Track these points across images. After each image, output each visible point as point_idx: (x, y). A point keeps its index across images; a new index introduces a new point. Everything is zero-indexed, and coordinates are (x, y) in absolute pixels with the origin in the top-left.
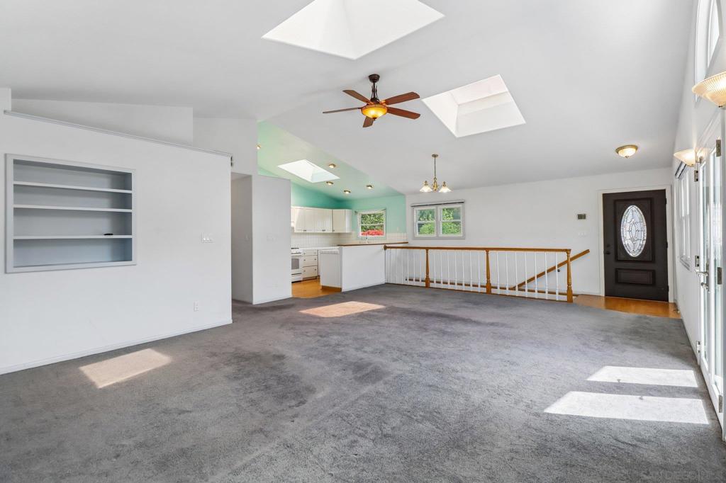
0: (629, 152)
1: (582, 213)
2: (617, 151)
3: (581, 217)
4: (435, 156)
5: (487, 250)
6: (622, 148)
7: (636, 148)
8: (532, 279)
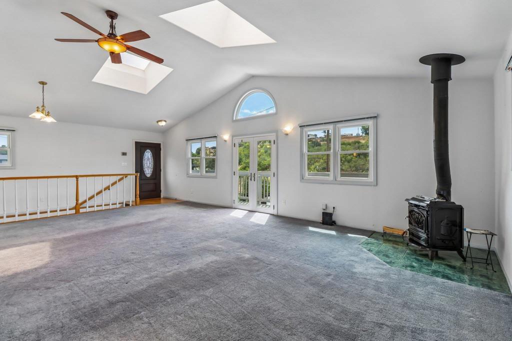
0: (163, 124)
1: (125, 152)
2: (158, 122)
3: (124, 154)
4: (43, 83)
5: (77, 177)
6: (161, 121)
7: (165, 121)
8: (93, 197)
